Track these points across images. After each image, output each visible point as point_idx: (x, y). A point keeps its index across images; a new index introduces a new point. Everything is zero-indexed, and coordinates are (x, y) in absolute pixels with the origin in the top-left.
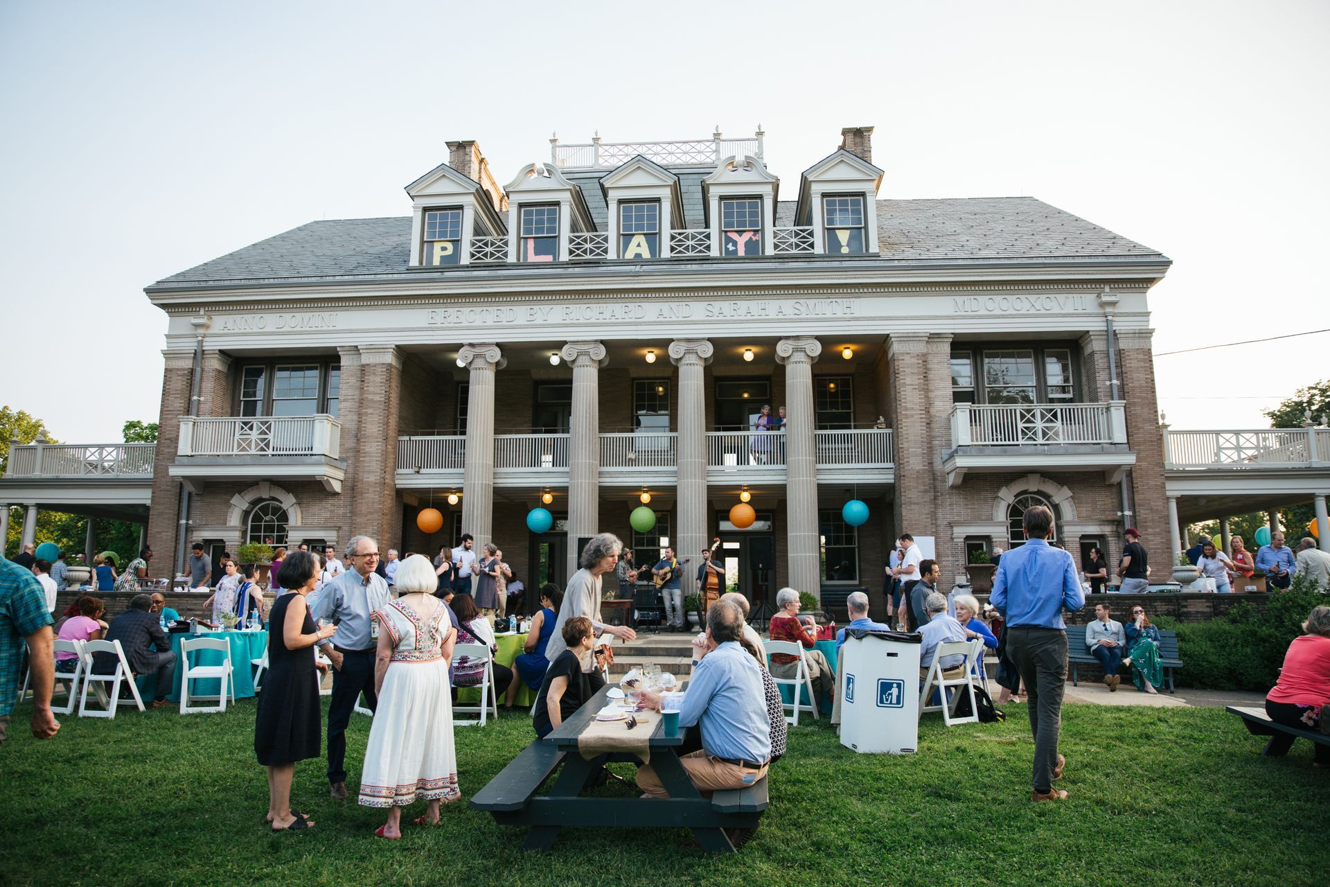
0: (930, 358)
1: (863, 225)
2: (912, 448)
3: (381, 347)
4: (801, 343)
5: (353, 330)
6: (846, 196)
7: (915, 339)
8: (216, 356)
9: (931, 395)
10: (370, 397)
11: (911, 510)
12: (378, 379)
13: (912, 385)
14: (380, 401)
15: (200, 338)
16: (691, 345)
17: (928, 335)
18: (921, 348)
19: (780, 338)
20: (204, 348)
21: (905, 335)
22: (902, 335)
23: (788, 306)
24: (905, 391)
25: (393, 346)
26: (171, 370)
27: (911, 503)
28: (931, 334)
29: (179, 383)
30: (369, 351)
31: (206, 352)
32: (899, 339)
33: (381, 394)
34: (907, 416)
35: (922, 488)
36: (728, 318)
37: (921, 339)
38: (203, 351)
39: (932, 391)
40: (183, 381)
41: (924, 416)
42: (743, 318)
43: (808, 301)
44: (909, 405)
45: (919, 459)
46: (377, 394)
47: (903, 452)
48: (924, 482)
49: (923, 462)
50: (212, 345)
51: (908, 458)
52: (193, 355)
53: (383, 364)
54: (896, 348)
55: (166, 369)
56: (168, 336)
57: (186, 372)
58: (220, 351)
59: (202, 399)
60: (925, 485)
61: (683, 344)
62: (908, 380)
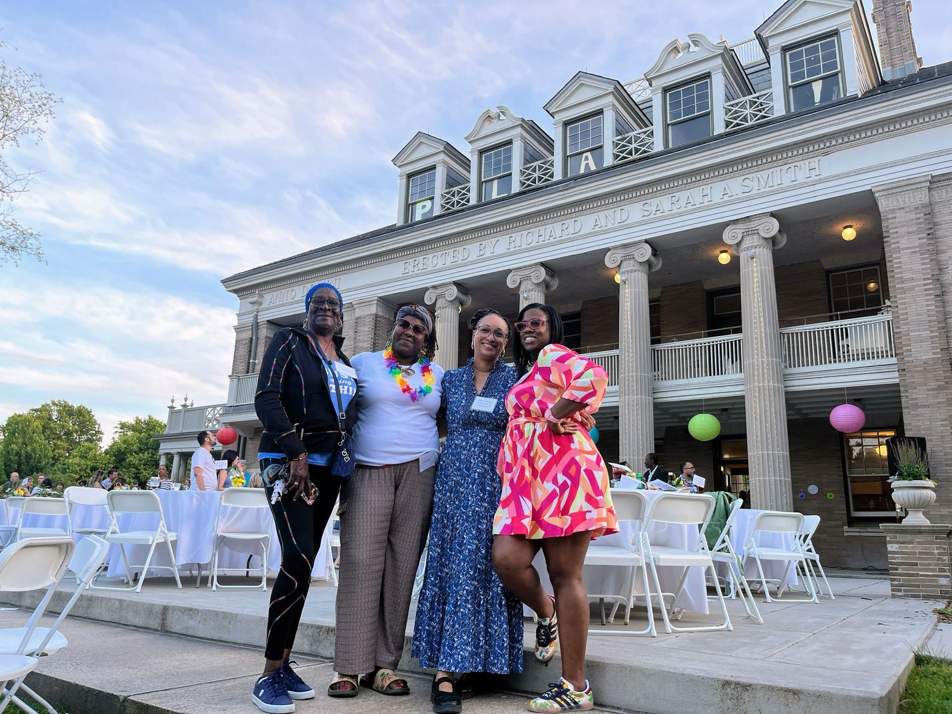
0: (937, 208)
1: (839, 69)
2: (913, 331)
3: (368, 300)
4: (752, 225)
5: (351, 289)
6: (815, 41)
7: (909, 188)
8: (266, 326)
9: (943, 257)
10: (361, 345)
11: (918, 415)
12: (366, 329)
13: (909, 248)
14: (367, 347)
15: (255, 313)
16: (628, 251)
17: (929, 178)
18: (922, 197)
19: (726, 224)
20: (258, 321)
21: (894, 185)
22: (890, 186)
23: (735, 186)
24: (899, 258)
25: (376, 298)
26: (239, 342)
27: (917, 406)
28: (933, 177)
29: (244, 351)
30: (360, 305)
31: (259, 324)
32: (885, 193)
33: (368, 341)
34: (904, 291)
35: (933, 384)
36: (667, 213)
37: (919, 186)
38: (258, 323)
39: (943, 252)
40: (245, 349)
41: (931, 286)
42: (683, 209)
43: (758, 174)
44: (906, 276)
45: (927, 345)
46: (365, 341)
47: (900, 338)
48: (935, 376)
49: (933, 348)
50: (264, 317)
51: (909, 345)
52: (251, 327)
53: (370, 315)
54: (883, 205)
55: (236, 341)
56: (238, 315)
57: (247, 341)
58: (268, 321)
59: (257, 361)
60: (937, 380)
61: (619, 251)
62: (904, 243)
